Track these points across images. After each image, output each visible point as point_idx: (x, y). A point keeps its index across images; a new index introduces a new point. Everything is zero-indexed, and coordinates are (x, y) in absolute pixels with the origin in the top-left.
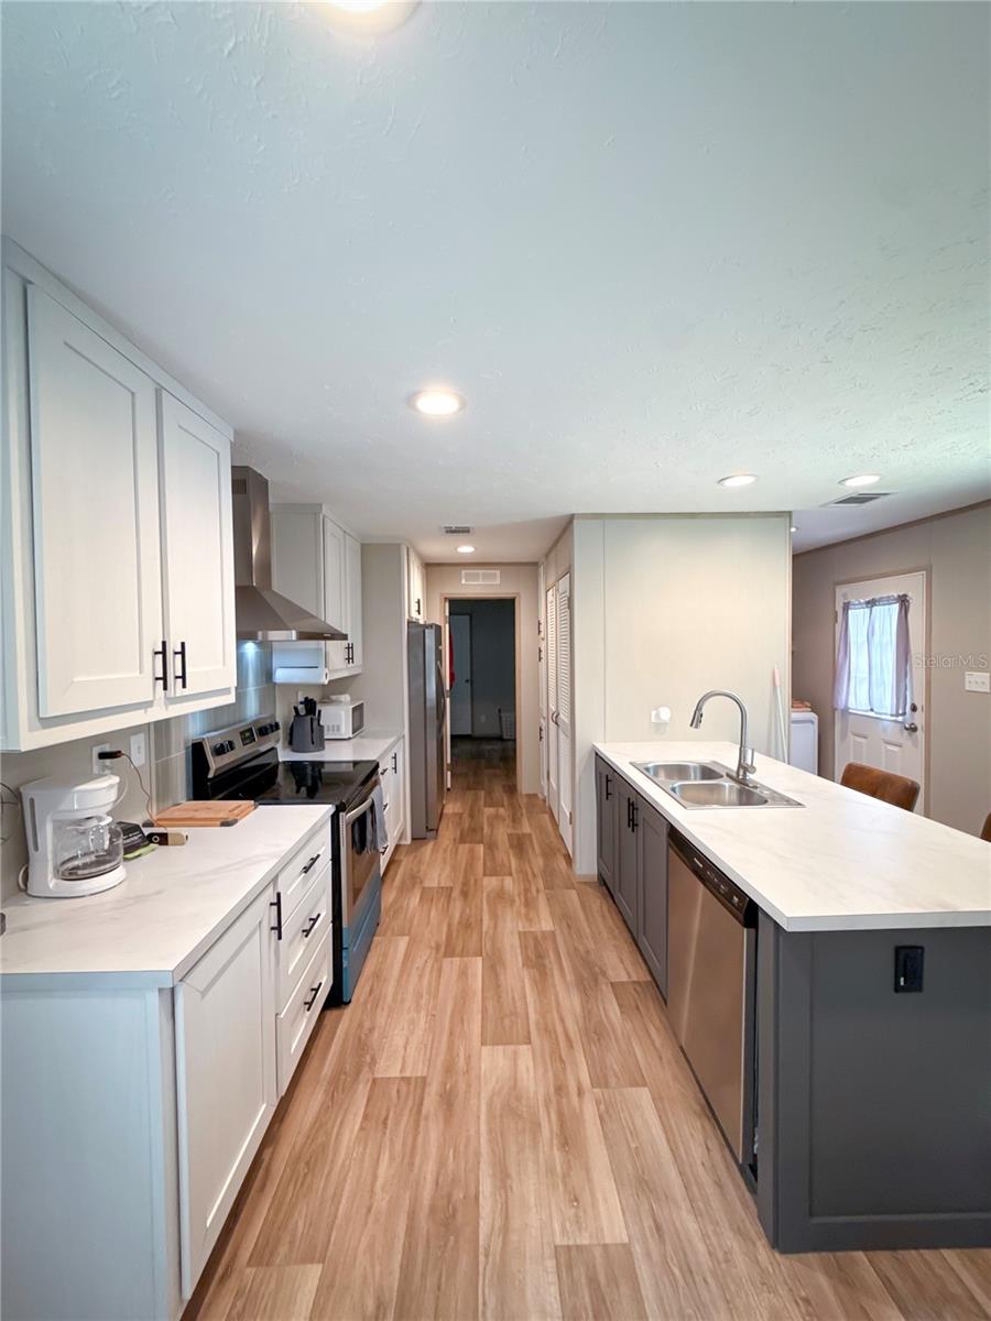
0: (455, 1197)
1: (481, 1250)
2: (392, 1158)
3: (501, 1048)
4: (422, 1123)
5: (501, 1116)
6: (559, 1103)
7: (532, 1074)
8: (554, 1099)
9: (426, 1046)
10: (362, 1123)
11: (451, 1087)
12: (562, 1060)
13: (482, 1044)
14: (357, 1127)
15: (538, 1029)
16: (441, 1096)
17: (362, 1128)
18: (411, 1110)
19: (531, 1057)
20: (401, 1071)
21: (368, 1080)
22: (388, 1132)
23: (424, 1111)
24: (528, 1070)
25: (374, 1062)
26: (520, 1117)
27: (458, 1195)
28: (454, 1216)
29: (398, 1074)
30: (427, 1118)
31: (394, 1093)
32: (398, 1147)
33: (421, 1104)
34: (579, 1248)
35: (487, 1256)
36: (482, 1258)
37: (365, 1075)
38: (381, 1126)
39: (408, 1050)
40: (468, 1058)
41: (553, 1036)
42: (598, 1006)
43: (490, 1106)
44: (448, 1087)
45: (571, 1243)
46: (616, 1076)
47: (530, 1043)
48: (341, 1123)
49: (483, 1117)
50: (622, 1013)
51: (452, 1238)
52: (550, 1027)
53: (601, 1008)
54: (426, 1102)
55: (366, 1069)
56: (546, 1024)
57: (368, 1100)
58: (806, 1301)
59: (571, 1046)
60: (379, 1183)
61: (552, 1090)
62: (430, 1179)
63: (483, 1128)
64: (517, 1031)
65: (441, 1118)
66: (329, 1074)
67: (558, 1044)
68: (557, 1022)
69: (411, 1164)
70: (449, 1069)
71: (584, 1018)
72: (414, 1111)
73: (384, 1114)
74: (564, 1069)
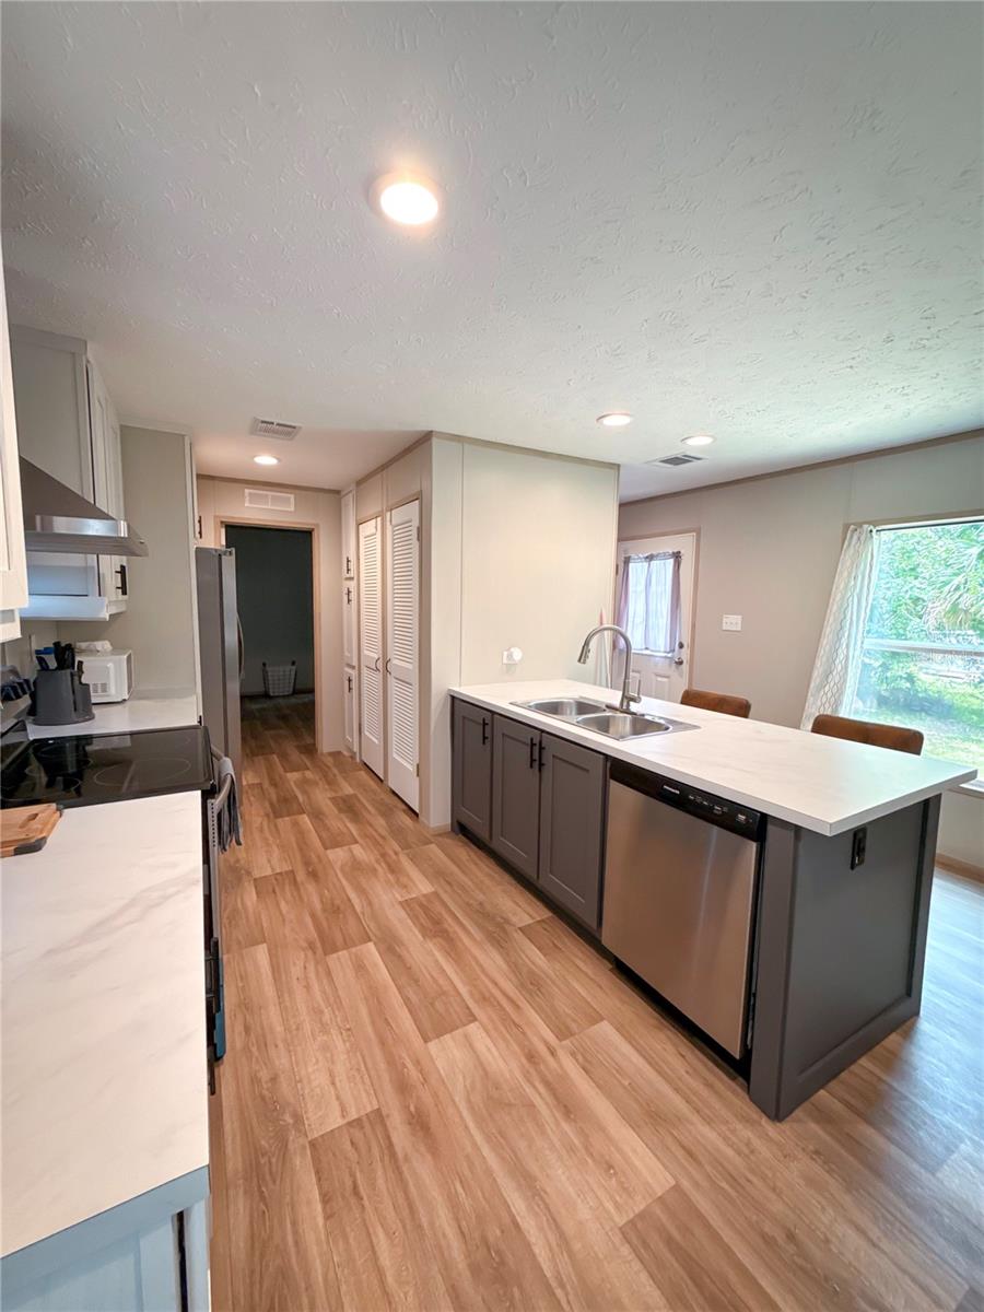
0: (491, 1239)
1: (554, 1284)
2: (390, 1235)
3: (447, 1037)
4: (405, 1169)
5: (491, 1115)
6: (539, 1072)
7: (496, 1054)
8: (532, 1070)
9: (358, 1070)
10: (324, 1209)
11: (416, 1108)
12: (517, 1026)
13: (426, 1042)
14: (320, 1220)
15: (476, 1002)
16: (410, 1124)
17: (327, 1217)
18: (382, 1160)
19: (484, 1035)
20: (343, 1117)
21: (304, 1147)
22: (366, 1202)
23: (400, 1155)
24: (489, 1050)
25: (298, 1119)
26: (510, 1105)
27: (494, 1233)
28: (503, 1263)
29: (341, 1122)
30: (406, 1159)
31: (348, 1146)
32: (390, 1214)
33: (391, 1145)
34: (641, 1216)
35: (562, 1286)
36: (559, 1292)
37: (296, 1142)
38: (353, 1200)
39: (338, 1084)
40: (417, 1063)
41: (495, 1003)
42: (520, 956)
43: (471, 1108)
44: (412, 1109)
45: (632, 1216)
46: (574, 1021)
47: (475, 1019)
48: (294, 1223)
49: (471, 1125)
50: (545, 956)
51: (515, 1290)
52: (487, 995)
53: (524, 957)
54: (395, 1139)
55: (292, 1135)
56: (481, 993)
57: (317, 1172)
58: (817, 1152)
59: (518, 1007)
60: (390, 1279)
61: (524, 1060)
62: (451, 1233)
63: (479, 1138)
64: (455, 1012)
65: (423, 1149)
66: (240, 1166)
67: (504, 1009)
68: (490, 986)
69: (420, 1227)
70: (403, 1087)
71: (514, 971)
72: (387, 1158)
73: (349, 1183)
74: (524, 1033)
